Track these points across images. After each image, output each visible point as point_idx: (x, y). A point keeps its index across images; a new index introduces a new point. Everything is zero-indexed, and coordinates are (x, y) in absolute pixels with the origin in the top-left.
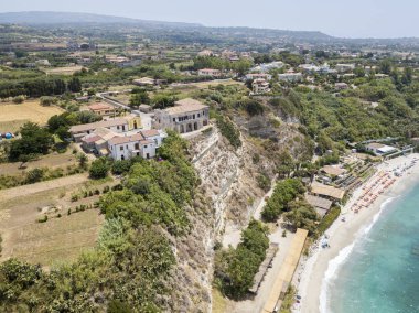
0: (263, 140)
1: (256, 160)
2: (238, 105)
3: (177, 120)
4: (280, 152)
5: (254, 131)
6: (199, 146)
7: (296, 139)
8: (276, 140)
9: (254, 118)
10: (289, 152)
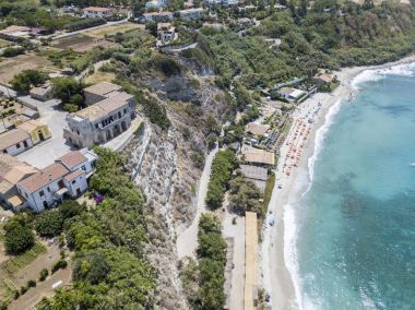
0: (185, 105)
1: (186, 136)
2: (150, 64)
3: (100, 126)
4: (205, 118)
5: (173, 94)
6: (134, 154)
7: (218, 98)
8: (199, 104)
9: (172, 79)
10: (214, 115)
